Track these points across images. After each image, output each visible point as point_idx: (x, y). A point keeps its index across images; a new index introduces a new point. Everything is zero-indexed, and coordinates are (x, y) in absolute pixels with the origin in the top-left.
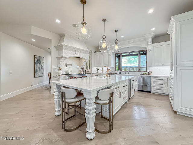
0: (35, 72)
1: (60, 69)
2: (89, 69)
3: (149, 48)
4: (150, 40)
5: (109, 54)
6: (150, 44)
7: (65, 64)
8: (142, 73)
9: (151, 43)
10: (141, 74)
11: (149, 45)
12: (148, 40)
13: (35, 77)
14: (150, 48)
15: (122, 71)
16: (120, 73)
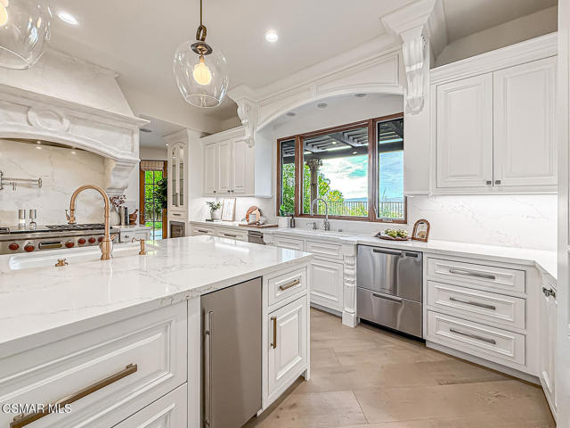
2: (182, 204)
3: (413, 92)
4: (416, 47)
6: (420, 71)
8: (383, 228)
9: (420, 65)
10: (378, 235)
11: (412, 75)
12: (405, 51)
14: (420, 94)
15: (302, 215)
16: (293, 225)
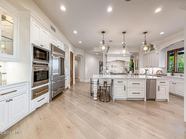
0: (100, 71)
1: (107, 69)
2: (138, 69)
5: (157, 54)
7: (111, 66)
13: (100, 74)
15: (176, 72)
16: (172, 75)
